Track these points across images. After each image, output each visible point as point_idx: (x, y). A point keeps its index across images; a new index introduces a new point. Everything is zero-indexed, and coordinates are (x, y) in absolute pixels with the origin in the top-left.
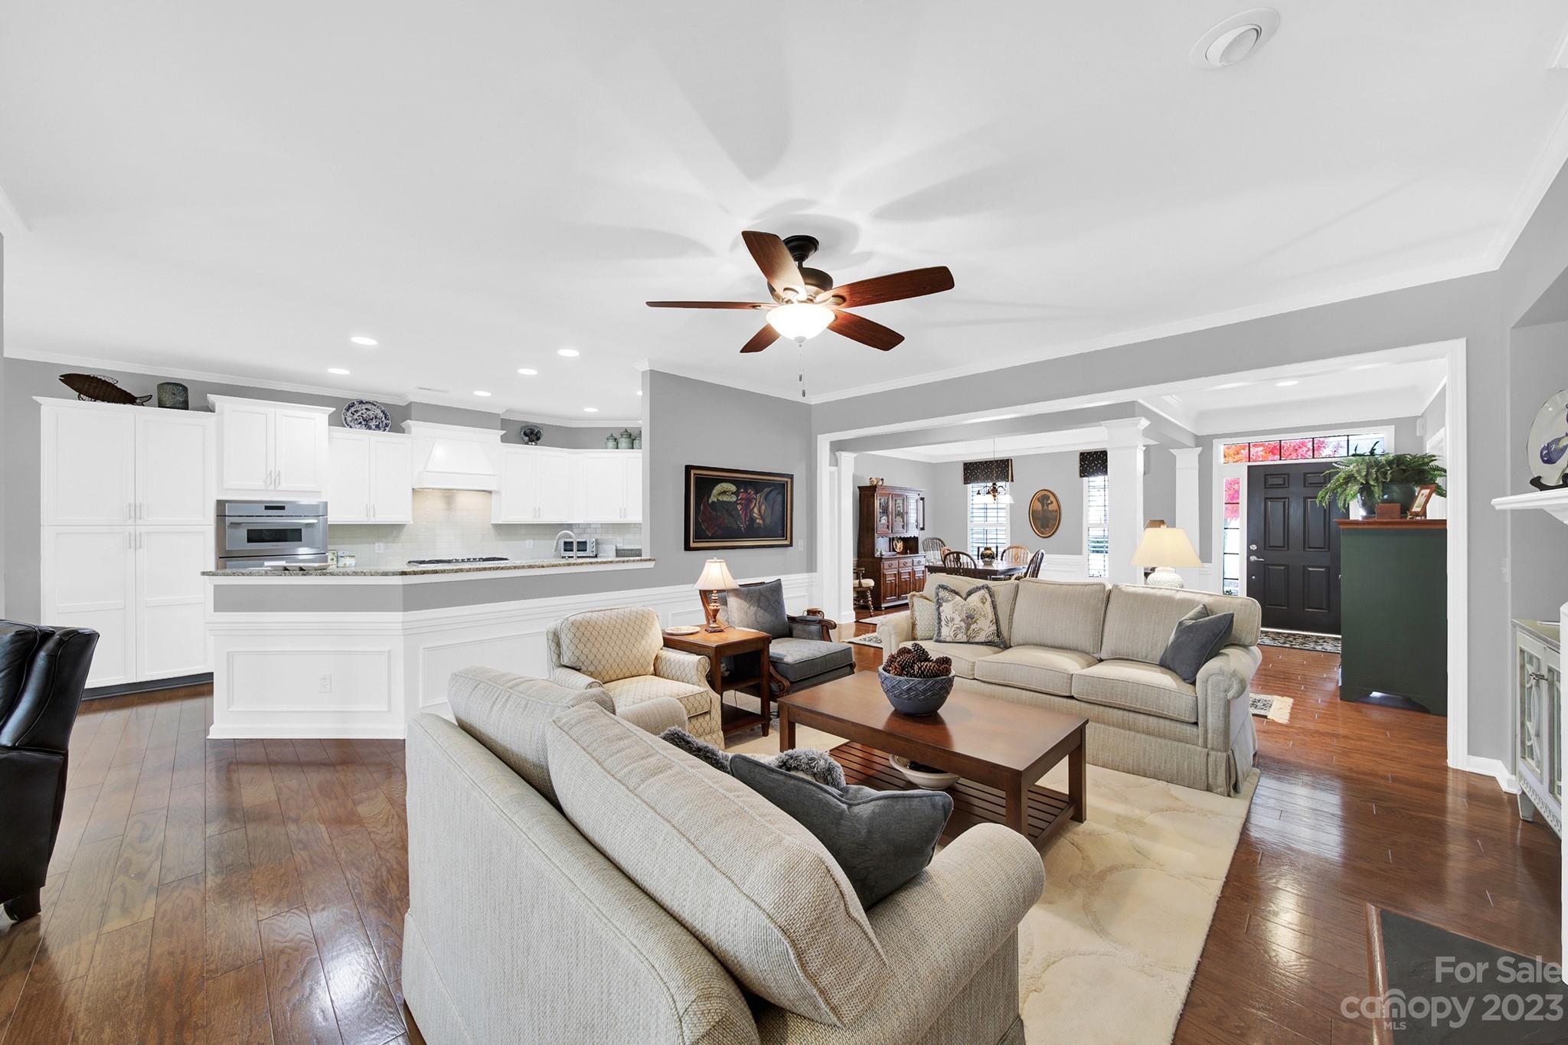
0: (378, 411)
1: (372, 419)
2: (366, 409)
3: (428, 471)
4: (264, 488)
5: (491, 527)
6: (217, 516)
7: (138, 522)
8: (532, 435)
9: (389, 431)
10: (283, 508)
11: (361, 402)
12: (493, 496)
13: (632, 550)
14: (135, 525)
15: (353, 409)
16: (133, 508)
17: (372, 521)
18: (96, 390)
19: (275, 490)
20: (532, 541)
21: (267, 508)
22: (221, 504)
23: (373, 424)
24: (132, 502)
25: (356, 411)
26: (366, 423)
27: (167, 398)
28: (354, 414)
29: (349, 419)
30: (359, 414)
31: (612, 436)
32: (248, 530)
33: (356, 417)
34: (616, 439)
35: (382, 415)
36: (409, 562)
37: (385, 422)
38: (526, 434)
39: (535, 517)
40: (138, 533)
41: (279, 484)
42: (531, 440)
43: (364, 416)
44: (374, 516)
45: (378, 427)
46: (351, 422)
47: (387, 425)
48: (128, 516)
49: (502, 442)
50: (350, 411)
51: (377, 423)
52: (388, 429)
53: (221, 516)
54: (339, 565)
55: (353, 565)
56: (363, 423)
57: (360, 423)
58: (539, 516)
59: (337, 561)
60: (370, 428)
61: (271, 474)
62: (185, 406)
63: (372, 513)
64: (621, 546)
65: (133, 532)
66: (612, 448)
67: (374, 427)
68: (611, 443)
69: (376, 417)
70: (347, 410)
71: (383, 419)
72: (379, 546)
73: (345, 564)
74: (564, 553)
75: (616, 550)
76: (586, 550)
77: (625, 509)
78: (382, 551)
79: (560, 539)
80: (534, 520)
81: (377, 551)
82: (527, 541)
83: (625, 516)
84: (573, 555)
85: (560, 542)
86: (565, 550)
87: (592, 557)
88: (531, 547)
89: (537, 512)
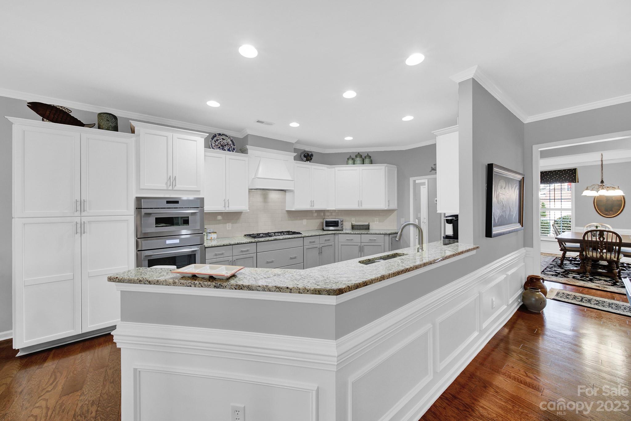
0: (229, 140)
1: (226, 145)
2: (222, 139)
3: (258, 178)
4: (165, 188)
5: (286, 212)
6: (136, 208)
7: (83, 214)
8: (308, 157)
9: (235, 152)
10: (177, 202)
11: (220, 134)
12: (287, 194)
13: (360, 225)
14: (81, 216)
15: (215, 139)
16: (79, 203)
17: (227, 210)
18: (55, 116)
19: (172, 190)
20: (306, 220)
21: (168, 202)
22: (139, 200)
23: (226, 148)
24: (79, 199)
25: (217, 140)
26: (222, 147)
27: (103, 123)
28: (216, 142)
29: (213, 145)
30: (219, 142)
31: (350, 157)
32: (156, 218)
33: (217, 143)
34: (353, 159)
35: (231, 142)
36: (245, 235)
37: (233, 147)
38: (305, 156)
39: (311, 206)
40: (82, 222)
41: (175, 186)
42: (307, 160)
43: (222, 143)
44: (228, 207)
45: (229, 150)
46: (214, 146)
47: (234, 149)
48: (75, 210)
49: (295, 160)
50: (214, 140)
51: (229, 148)
52: (234, 151)
53: (139, 208)
54: (208, 238)
55: (216, 238)
56: (221, 147)
57: (219, 148)
58: (313, 206)
59: (207, 236)
60: (225, 150)
61: (170, 178)
62: (116, 129)
63: (227, 205)
64: (354, 223)
65: (79, 221)
66: (352, 164)
67: (227, 150)
68: (351, 161)
69: (228, 144)
70: (212, 139)
71: (232, 145)
72: (229, 225)
73: (212, 238)
74: (325, 228)
75: (352, 225)
76: (337, 226)
77: (361, 201)
78: (230, 228)
79: (323, 219)
80: (311, 208)
81: (228, 229)
82: (304, 220)
83: (361, 206)
84: (330, 229)
85: (323, 221)
86: (326, 226)
87: (341, 230)
88: (306, 224)
89: (312, 203)
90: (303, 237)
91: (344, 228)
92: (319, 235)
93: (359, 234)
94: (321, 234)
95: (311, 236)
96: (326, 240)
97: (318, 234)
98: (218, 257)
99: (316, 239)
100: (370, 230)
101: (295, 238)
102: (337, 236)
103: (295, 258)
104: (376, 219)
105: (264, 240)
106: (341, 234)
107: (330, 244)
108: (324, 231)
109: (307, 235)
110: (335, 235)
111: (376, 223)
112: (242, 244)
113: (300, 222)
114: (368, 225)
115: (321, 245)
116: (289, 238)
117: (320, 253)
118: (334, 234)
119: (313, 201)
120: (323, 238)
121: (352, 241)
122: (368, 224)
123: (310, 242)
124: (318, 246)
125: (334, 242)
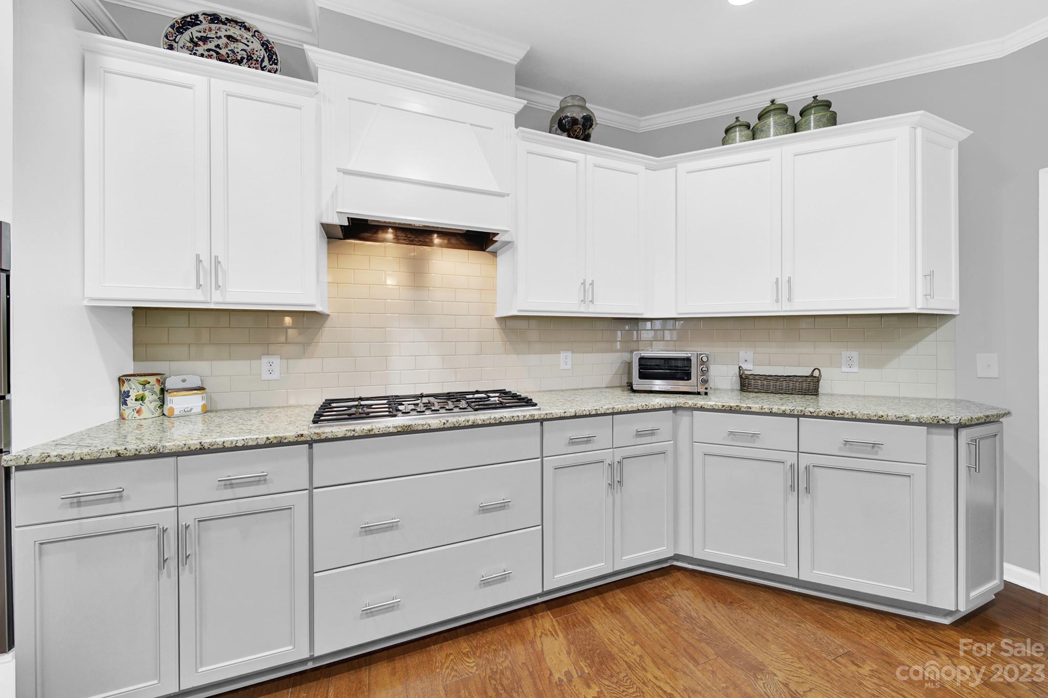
0: (255, 45)
5: (495, 322)
8: (572, 128)
11: (216, 18)
12: (501, 260)
13: (777, 378)
15: (195, 32)
17: (213, 300)
20: (569, 354)
31: (738, 120)
33: (200, 50)
34: (748, 126)
35: (260, 49)
38: (562, 128)
44: (221, 287)
50: (185, 36)
58: (592, 301)
63: (215, 282)
64: (751, 368)
68: (740, 133)
70: (180, 29)
72: (270, 364)
74: (638, 384)
75: (741, 377)
76: (686, 376)
77: (789, 281)
78: (276, 375)
79: (632, 352)
80: (582, 310)
81: (265, 376)
82: (563, 355)
83: (789, 300)
84: (657, 388)
85: (632, 357)
86: (642, 376)
87: (699, 393)
88: (569, 367)
89: (587, 289)
90: (542, 421)
91: (711, 384)
92: (613, 414)
93: (791, 415)
94: (619, 407)
95: (575, 417)
96: (639, 434)
97: (605, 406)
98: (86, 511)
99: (600, 429)
100: (820, 397)
101: (501, 424)
102: (684, 419)
103: (503, 506)
104: (845, 354)
105: (349, 434)
106: (702, 409)
107: (657, 447)
108: (632, 394)
109: (557, 411)
110: (679, 412)
111: (845, 369)
112: (224, 449)
113: (547, 358)
114: (812, 376)
115: (619, 454)
116: (474, 426)
117: (616, 483)
118: (675, 409)
119: (592, 284)
120: (627, 427)
121: (754, 442)
122: (808, 374)
123: (573, 442)
124: (608, 456)
125: (675, 438)
